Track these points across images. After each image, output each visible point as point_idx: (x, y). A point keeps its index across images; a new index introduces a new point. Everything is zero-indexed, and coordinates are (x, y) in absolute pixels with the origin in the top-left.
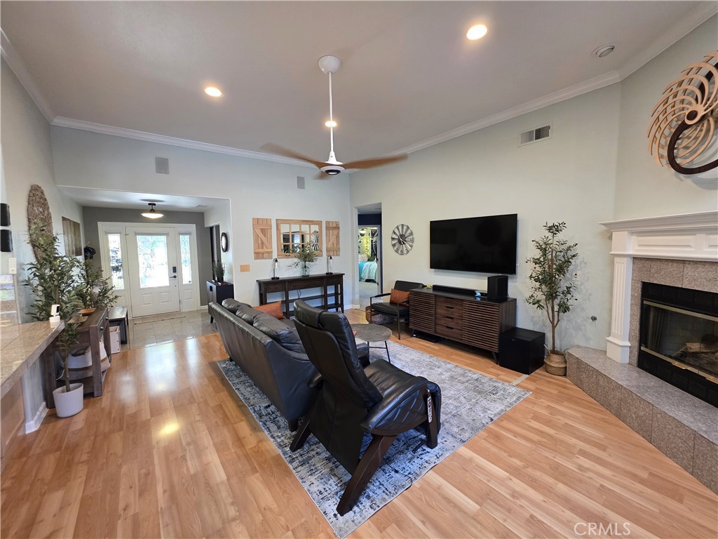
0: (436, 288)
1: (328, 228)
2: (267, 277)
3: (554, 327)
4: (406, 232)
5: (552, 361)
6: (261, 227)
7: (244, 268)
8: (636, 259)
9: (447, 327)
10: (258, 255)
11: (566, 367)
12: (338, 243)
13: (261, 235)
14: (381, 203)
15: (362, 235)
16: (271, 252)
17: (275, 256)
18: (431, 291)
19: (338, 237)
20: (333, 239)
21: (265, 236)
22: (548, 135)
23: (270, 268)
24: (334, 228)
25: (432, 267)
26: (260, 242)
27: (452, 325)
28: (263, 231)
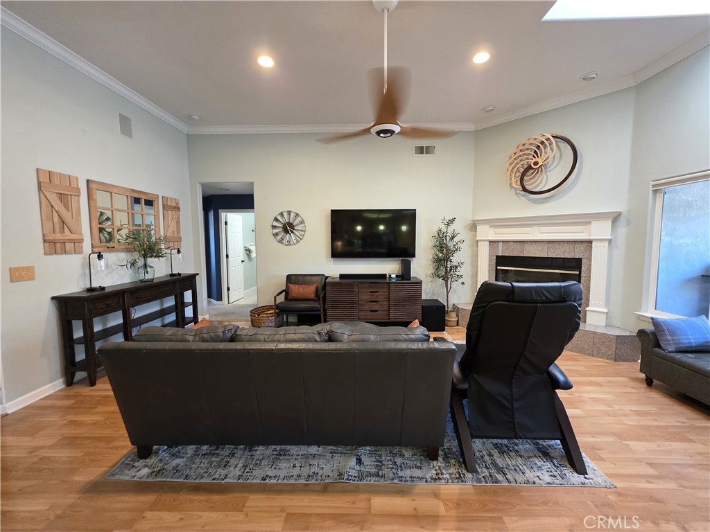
0: (342, 276)
1: (166, 208)
3: (448, 293)
4: (294, 221)
5: (451, 317)
6: (59, 190)
7: (22, 274)
8: (491, 242)
9: (371, 311)
10: (53, 246)
11: (458, 320)
12: (178, 231)
13: (58, 206)
14: (252, 184)
16: (81, 241)
17: (87, 247)
18: (338, 280)
19: (179, 221)
20: (173, 225)
21: (67, 207)
22: (434, 153)
24: (173, 208)
25: (332, 257)
26: (56, 219)
27: (376, 308)
28: (62, 197)
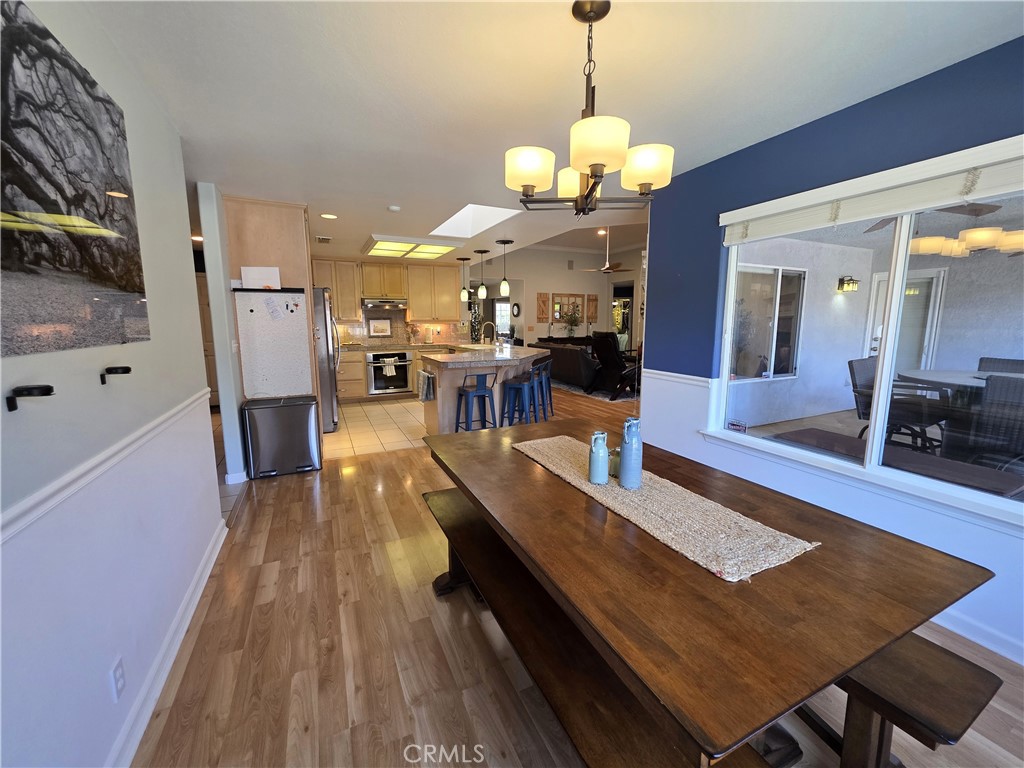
1: (589, 300)
2: (545, 336)
6: (543, 300)
7: (531, 329)
10: (540, 320)
12: (596, 312)
13: (542, 305)
15: (614, 306)
19: (596, 307)
20: (592, 309)
21: (544, 306)
23: (547, 329)
24: (593, 300)
26: (541, 310)
28: (544, 302)
